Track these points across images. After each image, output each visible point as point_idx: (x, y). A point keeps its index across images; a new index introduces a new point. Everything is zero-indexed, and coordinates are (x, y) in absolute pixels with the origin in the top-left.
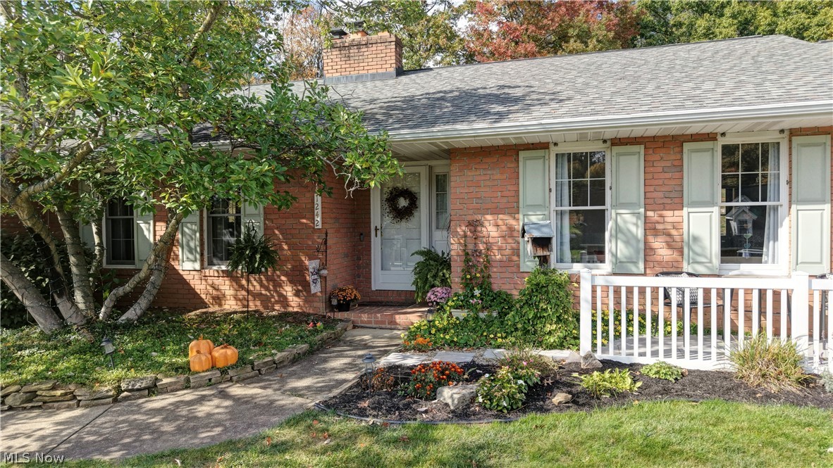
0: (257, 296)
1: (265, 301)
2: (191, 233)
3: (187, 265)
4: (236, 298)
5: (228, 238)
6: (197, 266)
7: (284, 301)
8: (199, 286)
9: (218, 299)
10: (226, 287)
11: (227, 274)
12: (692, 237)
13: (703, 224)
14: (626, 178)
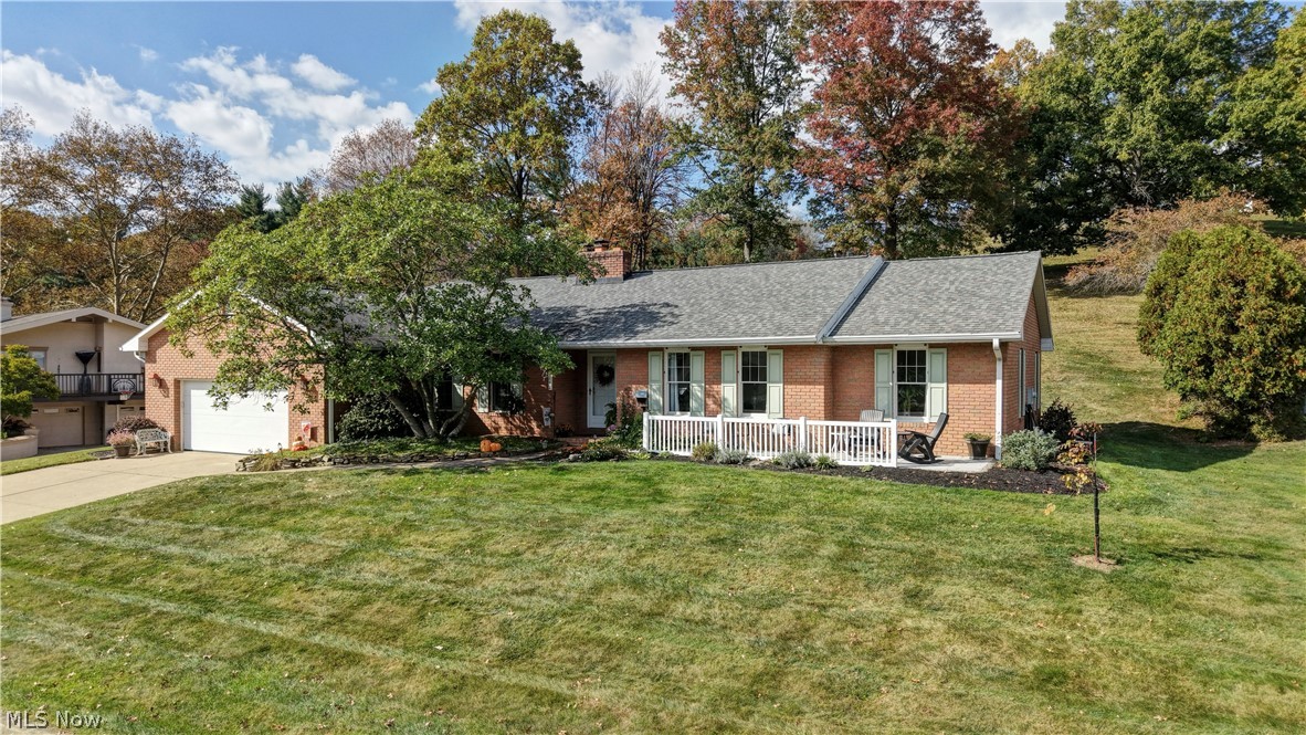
0: (517, 427)
1: (522, 430)
2: (484, 392)
3: (481, 410)
4: (506, 428)
5: (503, 394)
6: (486, 410)
7: (531, 430)
8: (487, 422)
9: (497, 429)
10: (501, 422)
11: (503, 415)
12: (724, 399)
13: (731, 392)
14: (697, 367)
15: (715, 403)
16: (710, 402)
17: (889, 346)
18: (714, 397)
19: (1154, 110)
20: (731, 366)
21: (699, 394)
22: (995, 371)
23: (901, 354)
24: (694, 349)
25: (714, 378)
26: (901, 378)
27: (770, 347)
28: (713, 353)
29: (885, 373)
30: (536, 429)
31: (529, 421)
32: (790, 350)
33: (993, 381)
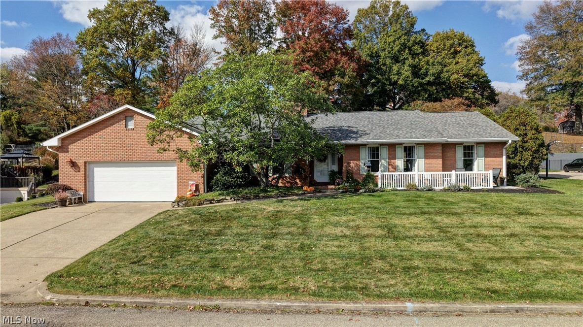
12: (398, 166)
13: (400, 163)
14: (384, 153)
15: (393, 168)
16: (390, 167)
17: (461, 144)
18: (392, 165)
19: (409, 66)
20: (400, 152)
21: (385, 164)
22: (502, 153)
23: (465, 147)
24: (382, 145)
25: (392, 156)
26: (465, 156)
27: (418, 144)
28: (392, 146)
29: (460, 154)
30: (299, 183)
31: (295, 179)
32: (428, 145)
33: (502, 156)
